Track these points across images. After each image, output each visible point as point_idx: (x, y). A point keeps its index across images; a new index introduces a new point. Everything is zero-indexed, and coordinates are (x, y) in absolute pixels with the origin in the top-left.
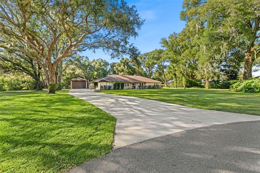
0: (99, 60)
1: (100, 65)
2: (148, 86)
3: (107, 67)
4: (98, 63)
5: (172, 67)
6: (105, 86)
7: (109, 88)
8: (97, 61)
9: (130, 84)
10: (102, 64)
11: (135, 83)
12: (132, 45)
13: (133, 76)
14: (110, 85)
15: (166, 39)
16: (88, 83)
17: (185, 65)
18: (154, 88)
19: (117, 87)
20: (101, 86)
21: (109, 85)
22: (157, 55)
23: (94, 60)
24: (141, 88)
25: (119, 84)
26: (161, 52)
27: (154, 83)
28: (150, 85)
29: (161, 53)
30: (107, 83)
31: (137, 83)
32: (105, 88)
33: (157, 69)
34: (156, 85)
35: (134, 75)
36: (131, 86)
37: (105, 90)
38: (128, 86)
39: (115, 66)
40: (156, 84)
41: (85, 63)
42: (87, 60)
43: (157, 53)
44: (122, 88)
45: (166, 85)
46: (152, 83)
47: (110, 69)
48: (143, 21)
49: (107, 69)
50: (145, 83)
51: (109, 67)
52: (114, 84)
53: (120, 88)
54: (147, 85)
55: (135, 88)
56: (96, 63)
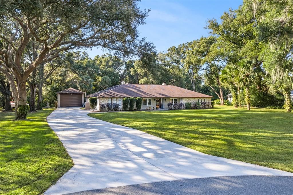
0: (106, 56)
1: (107, 66)
2: (186, 103)
3: (121, 68)
4: (103, 61)
5: (228, 70)
6: (108, 105)
7: (116, 108)
8: (103, 57)
9: (153, 101)
10: (110, 63)
11: (163, 98)
12: (143, 40)
13: (160, 86)
14: (117, 103)
15: (216, 20)
16: (85, 98)
17: (249, 68)
18: (196, 107)
19: (129, 106)
20: (102, 105)
21: (115, 102)
22: (204, 47)
23: (98, 56)
24: (172, 107)
25: (132, 101)
26: (211, 42)
27: (197, 98)
28: (190, 102)
29: (211, 44)
30: (113, 99)
31: (165, 99)
32: (109, 108)
33: (206, 72)
34: (200, 101)
35: (163, 84)
36: (154, 105)
37: (109, 111)
38: (149, 104)
39: (133, 67)
40: (202, 100)
41: (82, 63)
42: (86, 58)
43: (205, 44)
44: (138, 109)
45: (222, 102)
46: (194, 98)
47: (125, 72)
48: (147, 11)
49: (120, 72)
50: (180, 98)
51: (124, 67)
52: (123, 100)
53: (135, 107)
54: (184, 102)
55: (161, 107)
56: (101, 62)
